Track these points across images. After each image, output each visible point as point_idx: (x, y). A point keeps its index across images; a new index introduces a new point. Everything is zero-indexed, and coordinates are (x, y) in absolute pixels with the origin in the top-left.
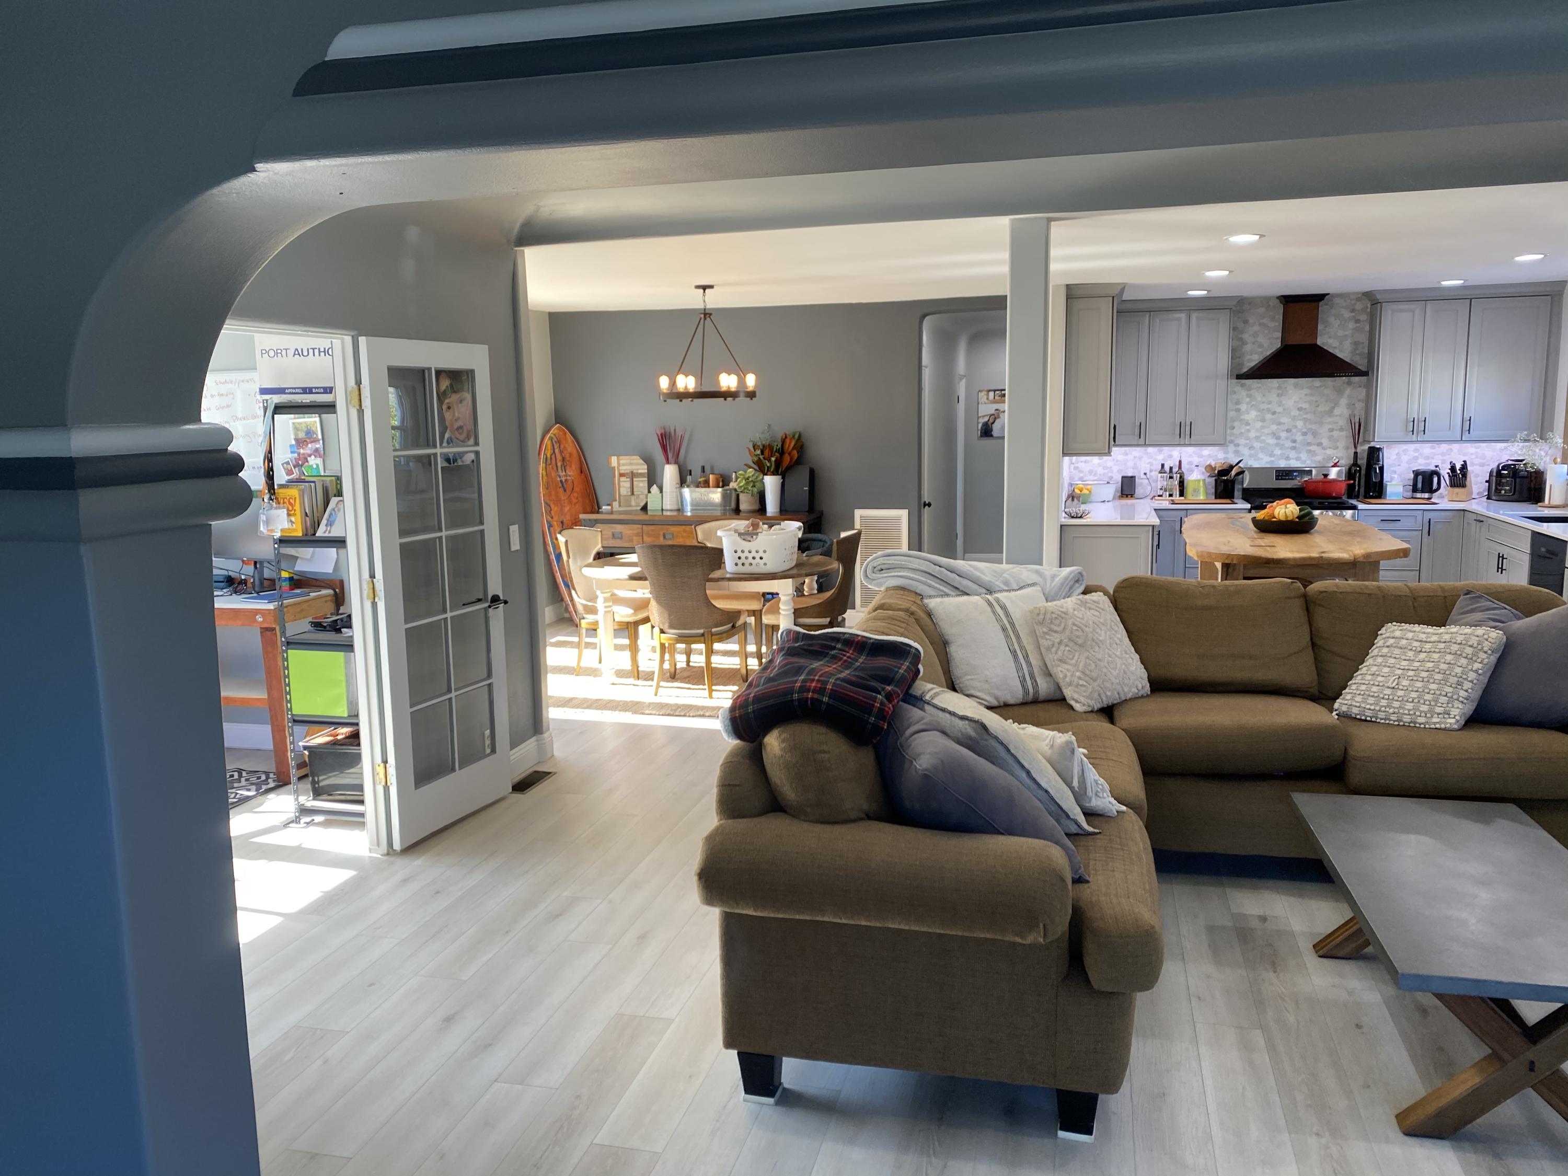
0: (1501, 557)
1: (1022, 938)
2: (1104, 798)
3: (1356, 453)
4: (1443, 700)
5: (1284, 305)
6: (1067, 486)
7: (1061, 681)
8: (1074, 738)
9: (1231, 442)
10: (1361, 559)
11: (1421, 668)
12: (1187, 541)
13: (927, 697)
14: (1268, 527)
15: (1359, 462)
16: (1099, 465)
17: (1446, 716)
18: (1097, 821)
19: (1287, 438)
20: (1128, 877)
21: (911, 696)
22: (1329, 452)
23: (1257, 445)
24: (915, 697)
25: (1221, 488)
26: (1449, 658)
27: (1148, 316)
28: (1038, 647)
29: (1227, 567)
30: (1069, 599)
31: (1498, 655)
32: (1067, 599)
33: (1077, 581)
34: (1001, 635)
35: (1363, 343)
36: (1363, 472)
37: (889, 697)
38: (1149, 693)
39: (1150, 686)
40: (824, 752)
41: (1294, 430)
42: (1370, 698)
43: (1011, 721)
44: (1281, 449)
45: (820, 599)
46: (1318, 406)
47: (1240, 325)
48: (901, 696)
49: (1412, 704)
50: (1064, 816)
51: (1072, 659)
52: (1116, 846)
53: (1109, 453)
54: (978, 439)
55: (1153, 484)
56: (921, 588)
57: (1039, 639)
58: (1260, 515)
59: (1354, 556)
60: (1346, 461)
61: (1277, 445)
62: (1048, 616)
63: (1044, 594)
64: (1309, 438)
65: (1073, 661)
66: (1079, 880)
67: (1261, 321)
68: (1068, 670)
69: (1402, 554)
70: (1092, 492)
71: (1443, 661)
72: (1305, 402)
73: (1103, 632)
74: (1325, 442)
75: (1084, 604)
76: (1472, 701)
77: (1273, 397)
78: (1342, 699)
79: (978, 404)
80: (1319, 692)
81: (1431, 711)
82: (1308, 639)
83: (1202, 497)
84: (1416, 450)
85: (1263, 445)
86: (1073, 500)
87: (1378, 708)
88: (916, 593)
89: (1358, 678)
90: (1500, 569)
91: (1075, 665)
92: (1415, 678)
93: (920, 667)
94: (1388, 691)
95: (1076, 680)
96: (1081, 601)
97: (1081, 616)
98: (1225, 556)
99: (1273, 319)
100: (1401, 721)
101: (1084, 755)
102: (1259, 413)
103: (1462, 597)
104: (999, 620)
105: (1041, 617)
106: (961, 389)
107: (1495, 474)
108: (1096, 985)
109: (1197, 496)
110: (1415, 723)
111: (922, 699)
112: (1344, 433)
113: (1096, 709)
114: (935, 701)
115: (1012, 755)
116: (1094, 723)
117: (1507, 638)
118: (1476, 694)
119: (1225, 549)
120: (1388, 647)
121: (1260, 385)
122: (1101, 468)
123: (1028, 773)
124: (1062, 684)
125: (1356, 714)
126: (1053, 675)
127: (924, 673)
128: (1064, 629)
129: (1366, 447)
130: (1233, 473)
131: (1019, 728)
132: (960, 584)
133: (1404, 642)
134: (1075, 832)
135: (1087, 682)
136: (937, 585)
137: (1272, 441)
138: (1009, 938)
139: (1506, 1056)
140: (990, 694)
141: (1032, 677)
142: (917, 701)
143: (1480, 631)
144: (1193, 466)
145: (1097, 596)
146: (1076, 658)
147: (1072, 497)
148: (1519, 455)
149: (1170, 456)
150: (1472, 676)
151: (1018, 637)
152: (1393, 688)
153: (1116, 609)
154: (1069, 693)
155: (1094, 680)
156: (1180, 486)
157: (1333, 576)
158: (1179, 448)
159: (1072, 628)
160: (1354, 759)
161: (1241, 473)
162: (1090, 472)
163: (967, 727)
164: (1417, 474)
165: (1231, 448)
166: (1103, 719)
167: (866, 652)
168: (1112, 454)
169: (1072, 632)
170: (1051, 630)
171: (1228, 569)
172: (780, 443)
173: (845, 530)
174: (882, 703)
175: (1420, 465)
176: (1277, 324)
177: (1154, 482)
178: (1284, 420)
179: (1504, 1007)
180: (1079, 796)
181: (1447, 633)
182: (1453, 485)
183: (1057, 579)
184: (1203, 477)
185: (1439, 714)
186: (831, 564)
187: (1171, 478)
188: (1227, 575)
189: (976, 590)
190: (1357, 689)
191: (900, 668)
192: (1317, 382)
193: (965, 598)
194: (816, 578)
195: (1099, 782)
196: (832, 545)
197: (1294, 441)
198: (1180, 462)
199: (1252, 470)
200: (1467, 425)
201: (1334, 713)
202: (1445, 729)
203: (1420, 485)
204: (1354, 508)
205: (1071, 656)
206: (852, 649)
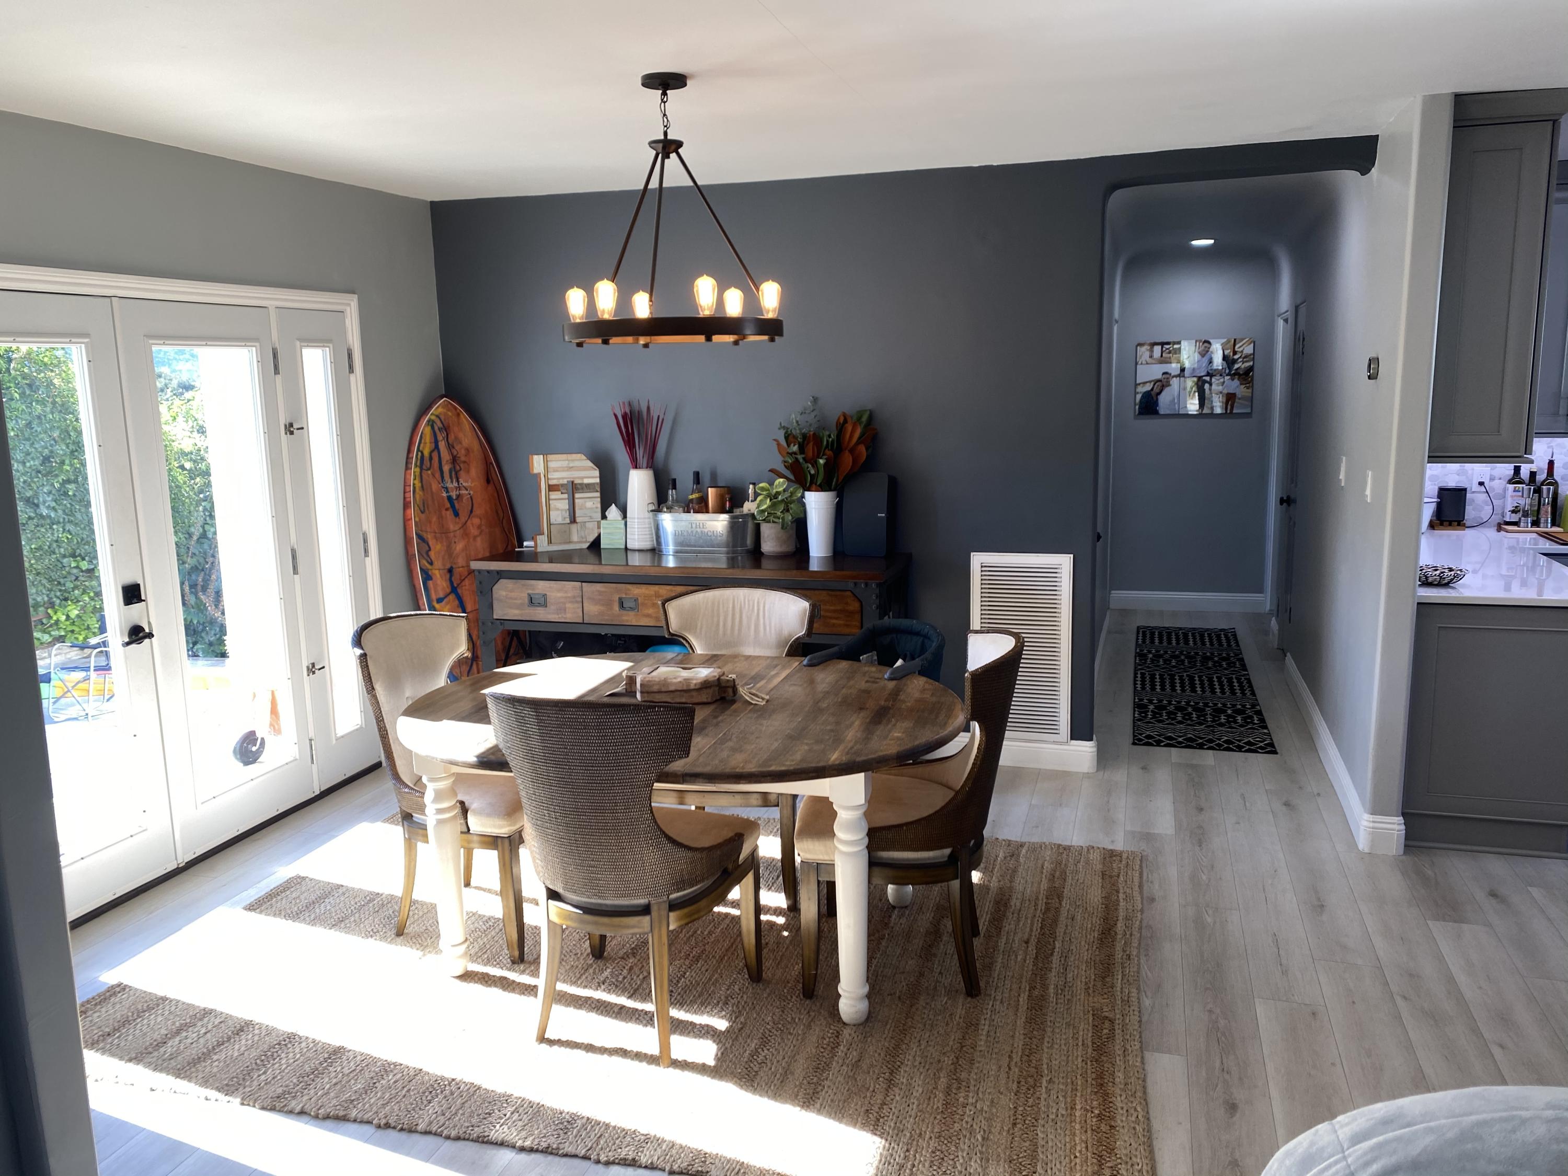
53: (1527, 455)
79: (1136, 364)
156: (1551, 507)
172: (836, 433)
187: (1534, 492)
198: (1551, 464)
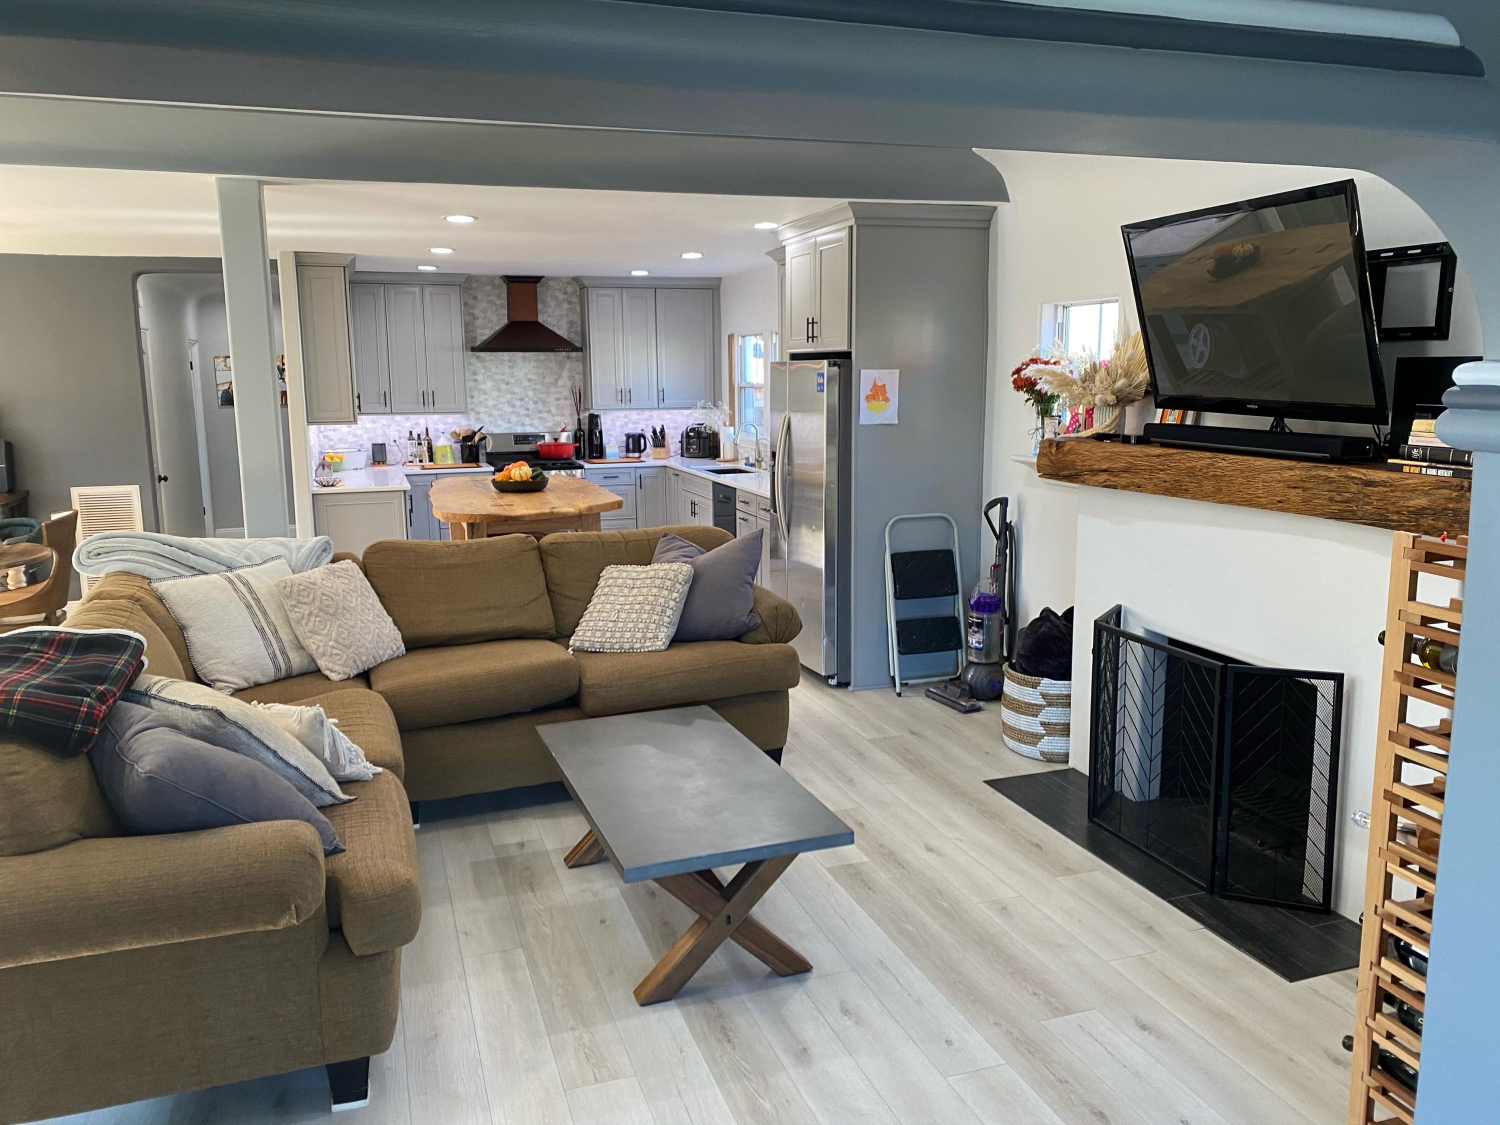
0: (693, 504)
1: (274, 925)
2: (359, 764)
3: (579, 420)
4: (653, 626)
5: (507, 284)
6: (317, 455)
7: (314, 653)
8: (322, 709)
9: (472, 410)
10: (585, 512)
11: (634, 602)
12: (434, 504)
13: (154, 691)
14: (506, 488)
15: (582, 427)
16: (349, 433)
17: (656, 640)
18: (353, 788)
19: (521, 407)
20: (384, 837)
21: (134, 692)
22: (557, 418)
23: (495, 412)
24: (139, 693)
25: (467, 452)
26: (655, 590)
27: (382, 288)
28: (288, 621)
29: (471, 526)
30: (317, 569)
31: (689, 585)
32: (314, 570)
33: (325, 550)
34: (246, 612)
35: (576, 323)
36: (586, 436)
37: (102, 698)
38: (404, 653)
39: (405, 646)
40: (16, 773)
41: (526, 399)
42: (597, 632)
43: (255, 702)
44: (516, 416)
45: (31, 592)
46: (544, 377)
47: (471, 302)
48: (118, 695)
49: (630, 633)
50: (317, 789)
51: (323, 629)
52: (372, 809)
53: (355, 421)
54: (219, 408)
55: (403, 451)
56: (148, 571)
57: (288, 612)
58: (499, 476)
59: (579, 510)
60: (572, 427)
61: (513, 413)
62: (295, 588)
63: (290, 566)
64: (540, 406)
65: (325, 632)
66: (333, 852)
67: (488, 298)
68: (321, 641)
69: (616, 506)
70: (344, 460)
71: (650, 594)
72: (534, 374)
73: (354, 599)
74: (554, 410)
75: (332, 572)
76: (674, 625)
77: (506, 370)
78: (576, 636)
79: (215, 370)
80: (557, 631)
81: (644, 637)
82: (545, 585)
83: (450, 462)
84: (626, 417)
85: (500, 413)
86: (324, 468)
87: (604, 640)
88: (144, 577)
89: (587, 616)
90: (694, 513)
91: (327, 635)
92: (631, 611)
93: (143, 658)
94: (611, 625)
95: (329, 649)
96: (330, 570)
97: (330, 585)
98: (469, 516)
99: (499, 296)
100: (623, 648)
101: (335, 724)
102: (495, 384)
103: (661, 539)
104: (242, 597)
105: (288, 589)
106: (194, 355)
107: (685, 436)
108: (357, 952)
109: (445, 461)
110: (633, 649)
111: (147, 694)
112: (568, 402)
113: (352, 676)
114: (163, 694)
115: (255, 738)
116: (349, 690)
117: (695, 571)
118: (676, 620)
119: (468, 510)
120: (608, 586)
121: (493, 358)
122: (351, 436)
123: (275, 753)
124: (315, 656)
125: (588, 648)
126: (306, 648)
127: (149, 666)
128: (313, 600)
129: (587, 414)
130: (477, 438)
131: (264, 709)
132: (196, 563)
133: (620, 581)
134: (330, 803)
135: (341, 650)
136: (170, 567)
137: (509, 409)
138: (261, 928)
139: (710, 917)
140: (238, 676)
141: (283, 652)
142: (142, 697)
143: (675, 566)
144: (440, 433)
145: (347, 564)
146: (328, 626)
147: (323, 465)
148: (700, 420)
149: (417, 424)
150: (672, 604)
151: (265, 613)
152: (615, 621)
153: (366, 576)
154: (323, 663)
155: (348, 647)
156: (428, 452)
157: (565, 528)
158: (424, 416)
159: (321, 598)
160: (588, 688)
161: (483, 438)
162: (340, 440)
163: (201, 717)
164: (628, 436)
165: (473, 416)
166: (359, 685)
167: (72, 650)
168: (358, 422)
169: (321, 602)
170: (299, 602)
171: (474, 527)
173: (57, 511)
174: (90, 706)
175: (631, 429)
176: (503, 302)
177: (403, 448)
178: (516, 390)
179: (707, 876)
180: (332, 768)
181: (652, 570)
182: (656, 446)
183: (303, 550)
184: (450, 444)
185: (650, 639)
186: (41, 551)
187: (420, 444)
188: (473, 533)
189: (215, 568)
190: (587, 626)
191: (116, 663)
192: (542, 356)
193: (203, 577)
194: (23, 568)
195: (352, 749)
196: (40, 529)
197: (528, 409)
198: (427, 429)
199: (492, 435)
200: (661, 396)
201: (570, 649)
202: (655, 651)
203: (631, 446)
204: (581, 467)
205: (322, 627)
206: (53, 649)
